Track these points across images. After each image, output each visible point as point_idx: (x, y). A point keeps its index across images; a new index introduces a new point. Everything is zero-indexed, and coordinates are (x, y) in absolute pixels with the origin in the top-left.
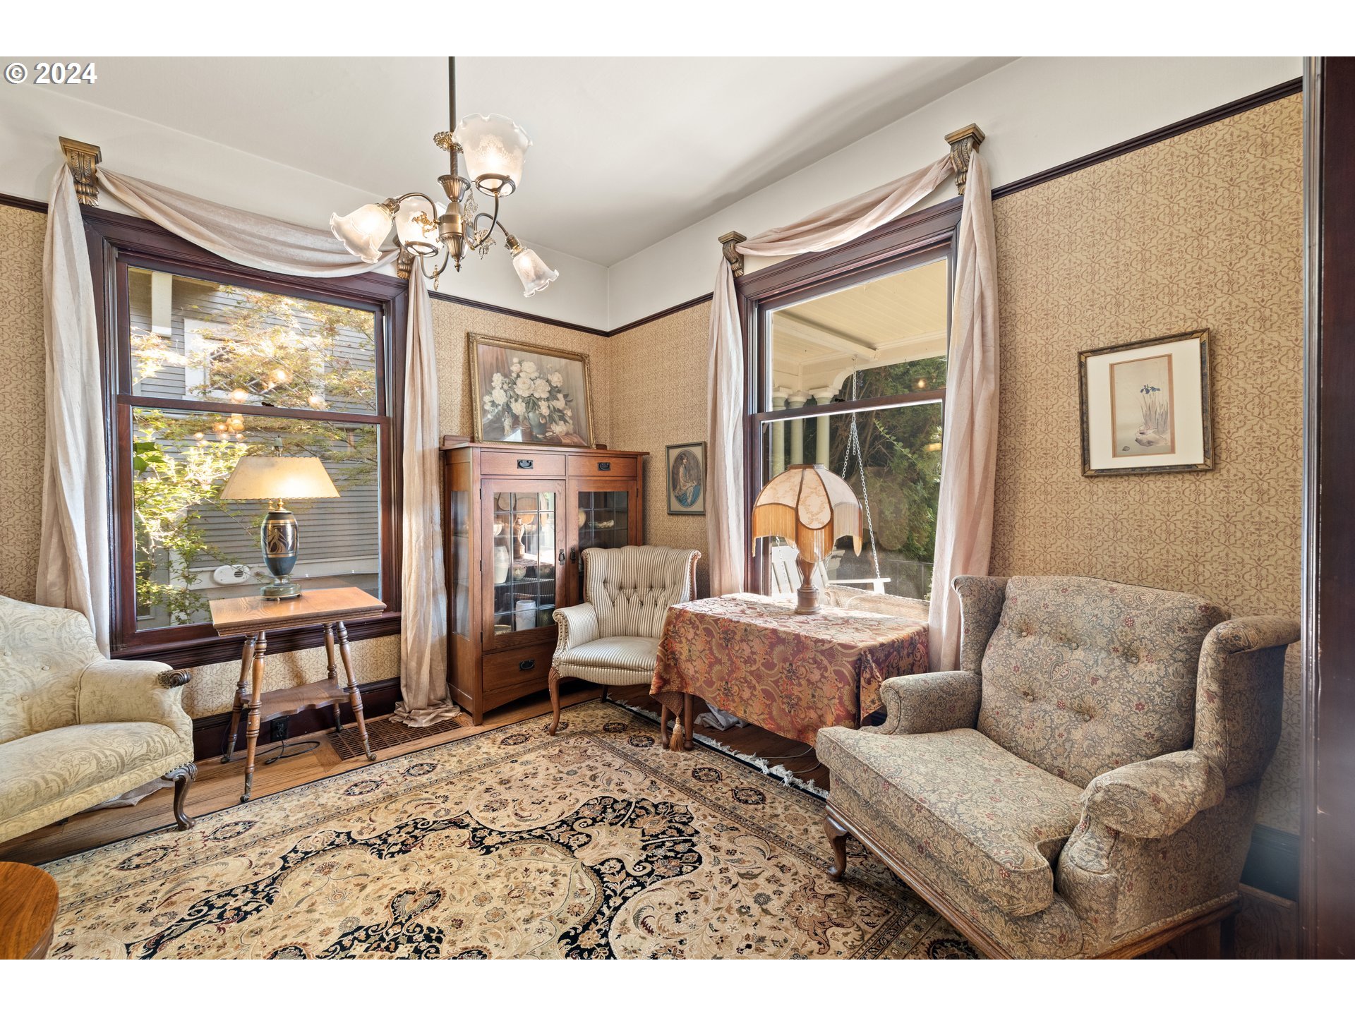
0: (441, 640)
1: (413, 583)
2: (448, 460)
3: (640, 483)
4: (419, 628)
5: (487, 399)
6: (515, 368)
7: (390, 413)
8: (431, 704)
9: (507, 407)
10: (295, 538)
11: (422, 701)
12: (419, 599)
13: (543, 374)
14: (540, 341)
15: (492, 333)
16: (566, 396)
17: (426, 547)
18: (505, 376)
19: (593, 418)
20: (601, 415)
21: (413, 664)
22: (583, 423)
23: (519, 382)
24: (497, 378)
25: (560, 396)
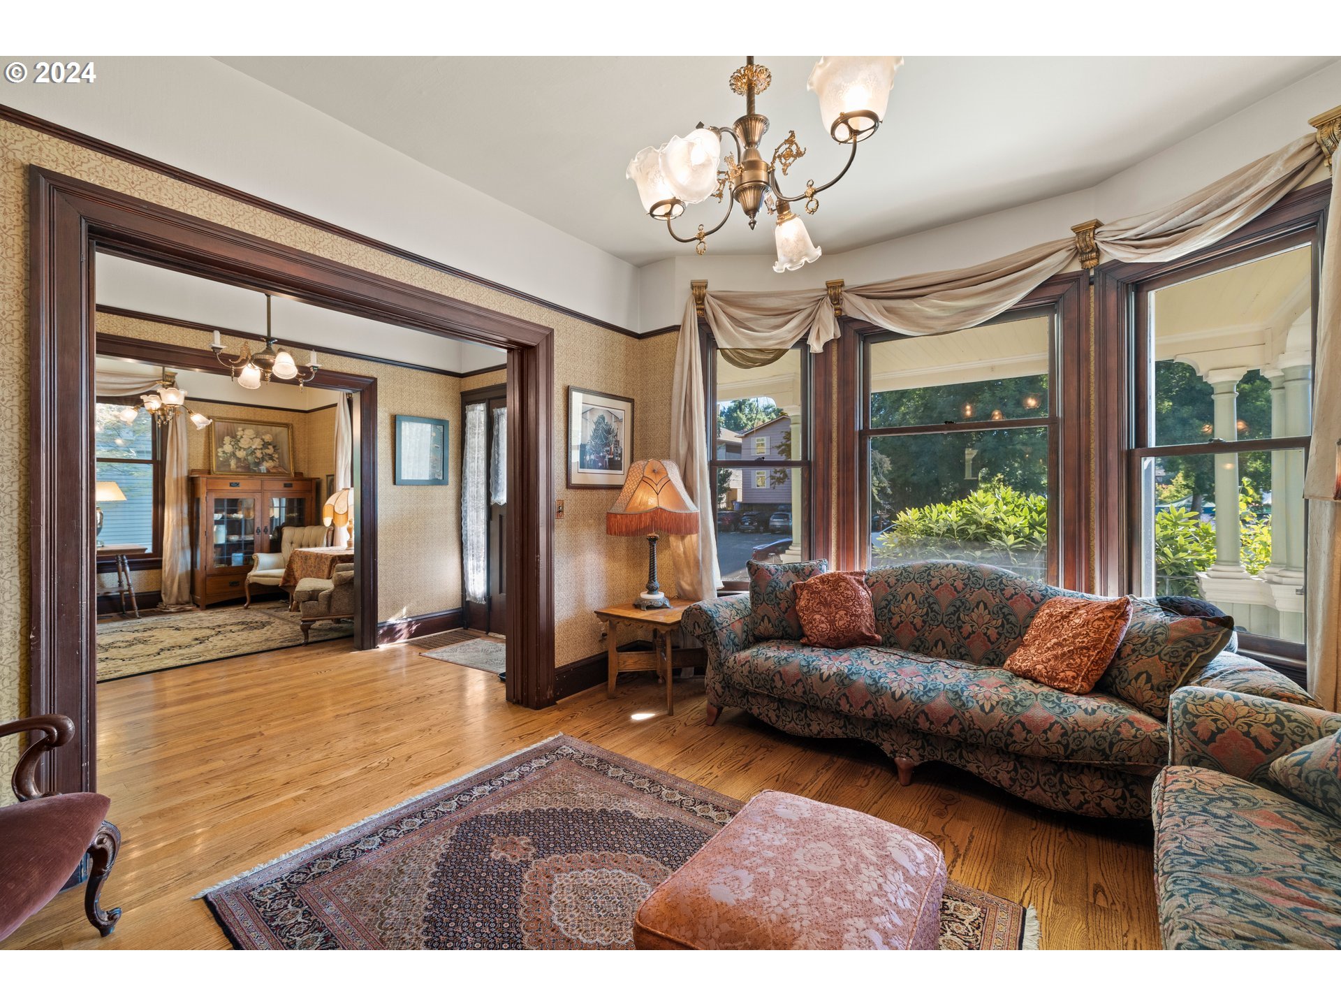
0: (187, 572)
1: (169, 542)
2: (192, 483)
3: (314, 494)
4: (172, 565)
5: (220, 450)
6: (239, 433)
7: (159, 458)
8: (178, 603)
9: (234, 454)
10: (101, 519)
11: (173, 600)
12: (173, 551)
13: (257, 435)
14: (258, 418)
15: (225, 416)
16: (274, 447)
17: (177, 525)
18: (232, 437)
19: (294, 458)
20: (301, 455)
21: (169, 583)
22: (286, 461)
23: (242, 440)
24: (227, 439)
25: (270, 447)
